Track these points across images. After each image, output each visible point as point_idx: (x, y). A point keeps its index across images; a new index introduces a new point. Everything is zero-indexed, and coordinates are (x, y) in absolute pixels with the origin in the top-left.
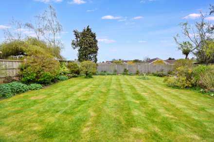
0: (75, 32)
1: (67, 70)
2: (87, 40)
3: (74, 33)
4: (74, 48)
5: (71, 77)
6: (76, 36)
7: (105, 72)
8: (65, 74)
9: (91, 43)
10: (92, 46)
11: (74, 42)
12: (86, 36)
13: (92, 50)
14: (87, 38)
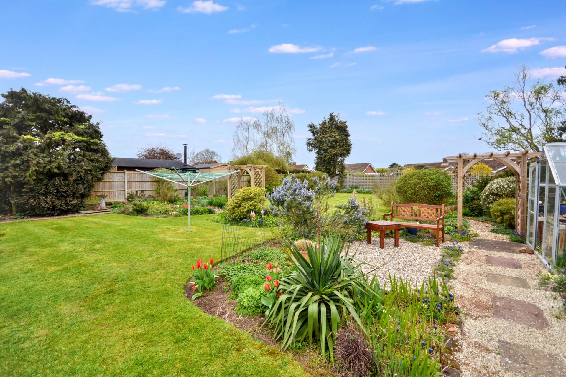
0: (311, 127)
2: (326, 138)
3: (309, 128)
4: (310, 151)
6: (313, 132)
9: (334, 141)
10: (335, 146)
11: (310, 141)
12: (326, 131)
13: (334, 152)
14: (326, 134)
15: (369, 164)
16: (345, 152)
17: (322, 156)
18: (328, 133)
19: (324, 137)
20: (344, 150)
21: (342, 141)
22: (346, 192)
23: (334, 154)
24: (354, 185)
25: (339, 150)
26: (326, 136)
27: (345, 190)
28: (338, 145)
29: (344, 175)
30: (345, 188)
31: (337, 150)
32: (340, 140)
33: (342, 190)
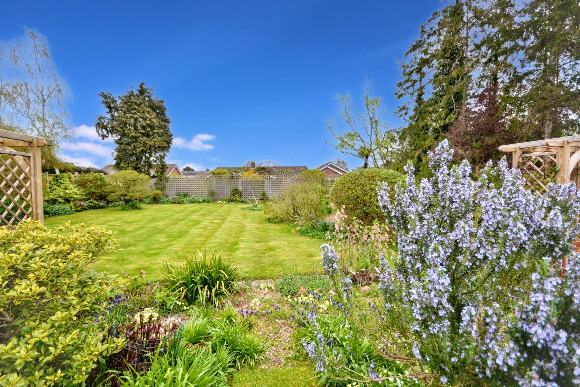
0: (106, 97)
1: (74, 191)
2: (136, 119)
3: (102, 99)
4: (105, 137)
5: (84, 209)
6: (109, 107)
7: (185, 195)
8: (68, 201)
9: (148, 125)
10: (151, 133)
11: (102, 120)
12: (135, 109)
13: (150, 143)
14: (135, 113)
15: (175, 165)
16: (165, 145)
17: (129, 148)
18: (139, 112)
19: (131, 117)
20: (164, 141)
21: (161, 127)
22: (172, 203)
23: (150, 146)
24: (182, 192)
25: (157, 140)
26: (135, 116)
27: (170, 199)
28: (156, 133)
29: (165, 178)
30: (167, 196)
31: (156, 140)
32: (157, 127)
33: (165, 199)
